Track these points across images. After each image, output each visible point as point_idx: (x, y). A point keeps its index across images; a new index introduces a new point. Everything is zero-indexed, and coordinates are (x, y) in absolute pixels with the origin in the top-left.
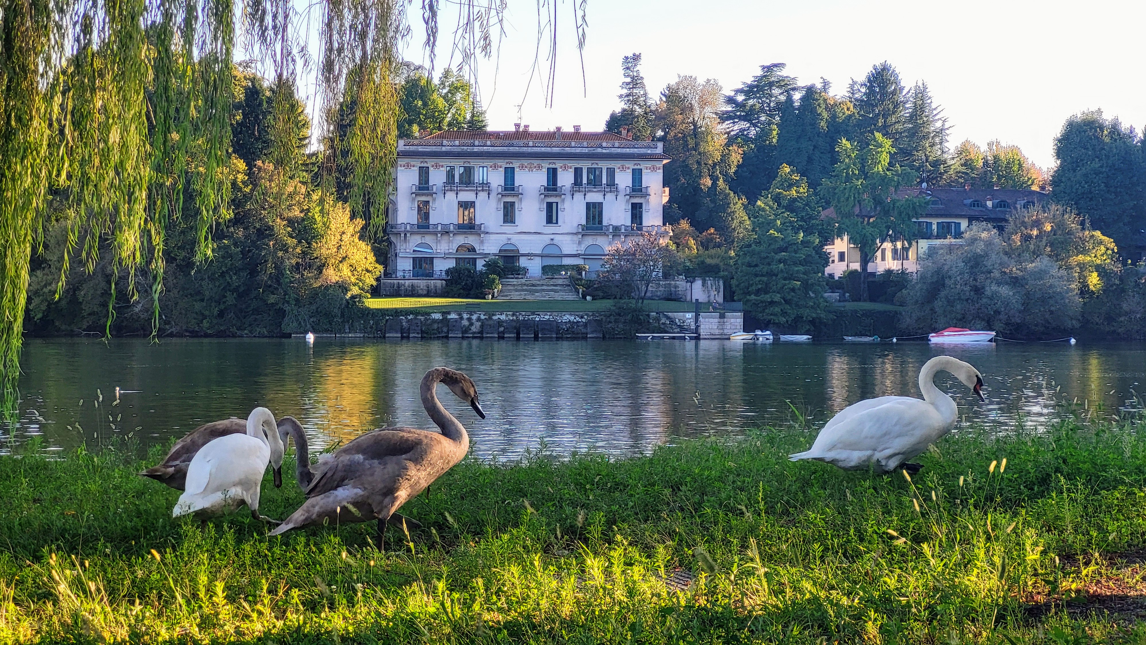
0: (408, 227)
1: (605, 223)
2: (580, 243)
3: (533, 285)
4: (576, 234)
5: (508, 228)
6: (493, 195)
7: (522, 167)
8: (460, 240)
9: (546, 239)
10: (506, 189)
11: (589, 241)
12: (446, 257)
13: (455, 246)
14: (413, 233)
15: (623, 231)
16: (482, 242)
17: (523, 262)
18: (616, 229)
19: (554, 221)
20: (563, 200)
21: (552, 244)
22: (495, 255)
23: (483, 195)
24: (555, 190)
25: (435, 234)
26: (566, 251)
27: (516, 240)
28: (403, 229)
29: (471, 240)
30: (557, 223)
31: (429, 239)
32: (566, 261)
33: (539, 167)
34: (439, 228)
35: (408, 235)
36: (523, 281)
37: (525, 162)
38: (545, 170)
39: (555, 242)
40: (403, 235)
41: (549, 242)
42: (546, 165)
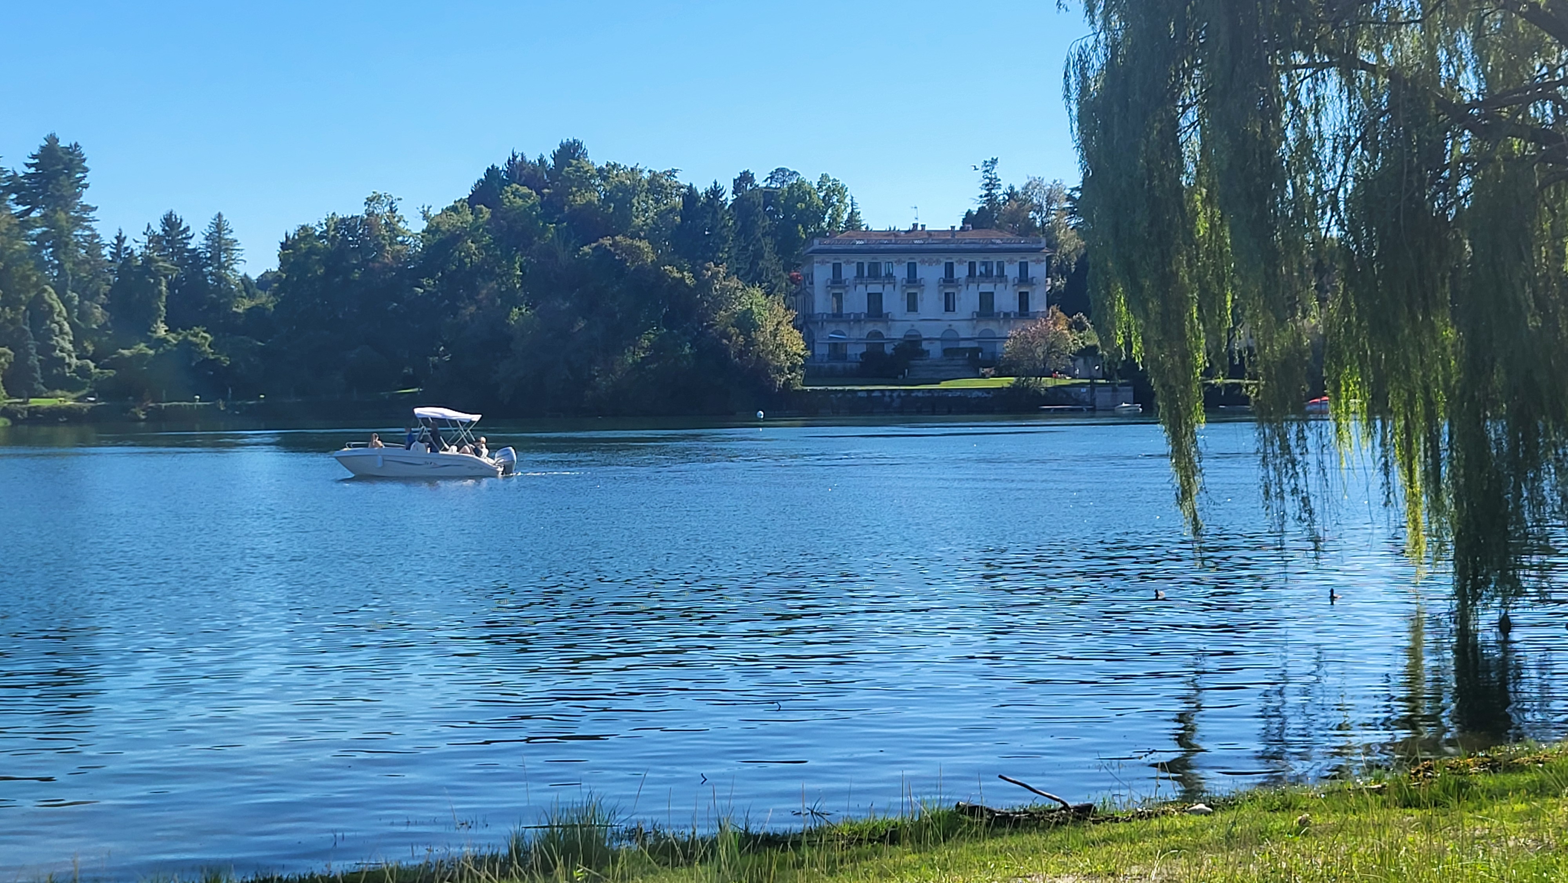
0: (825, 317)
1: (996, 310)
2: (974, 328)
3: (937, 366)
4: (972, 320)
5: (912, 316)
6: (898, 286)
7: (923, 262)
8: (870, 327)
9: (944, 326)
10: (908, 282)
11: (983, 326)
12: (858, 342)
13: (866, 333)
14: (828, 322)
15: (1012, 316)
16: (889, 329)
17: (925, 345)
18: (1007, 315)
19: (952, 309)
20: (960, 291)
21: (950, 330)
22: (900, 339)
23: (888, 287)
24: (952, 282)
25: (849, 322)
26: (962, 335)
27: (918, 326)
28: (820, 318)
29: (879, 327)
30: (954, 310)
31: (842, 327)
32: (963, 345)
33: (938, 262)
34: (852, 317)
35: (825, 323)
36: (928, 361)
37: (926, 257)
38: (943, 264)
39: (952, 328)
40: (820, 324)
41: (947, 328)
42: (944, 259)
